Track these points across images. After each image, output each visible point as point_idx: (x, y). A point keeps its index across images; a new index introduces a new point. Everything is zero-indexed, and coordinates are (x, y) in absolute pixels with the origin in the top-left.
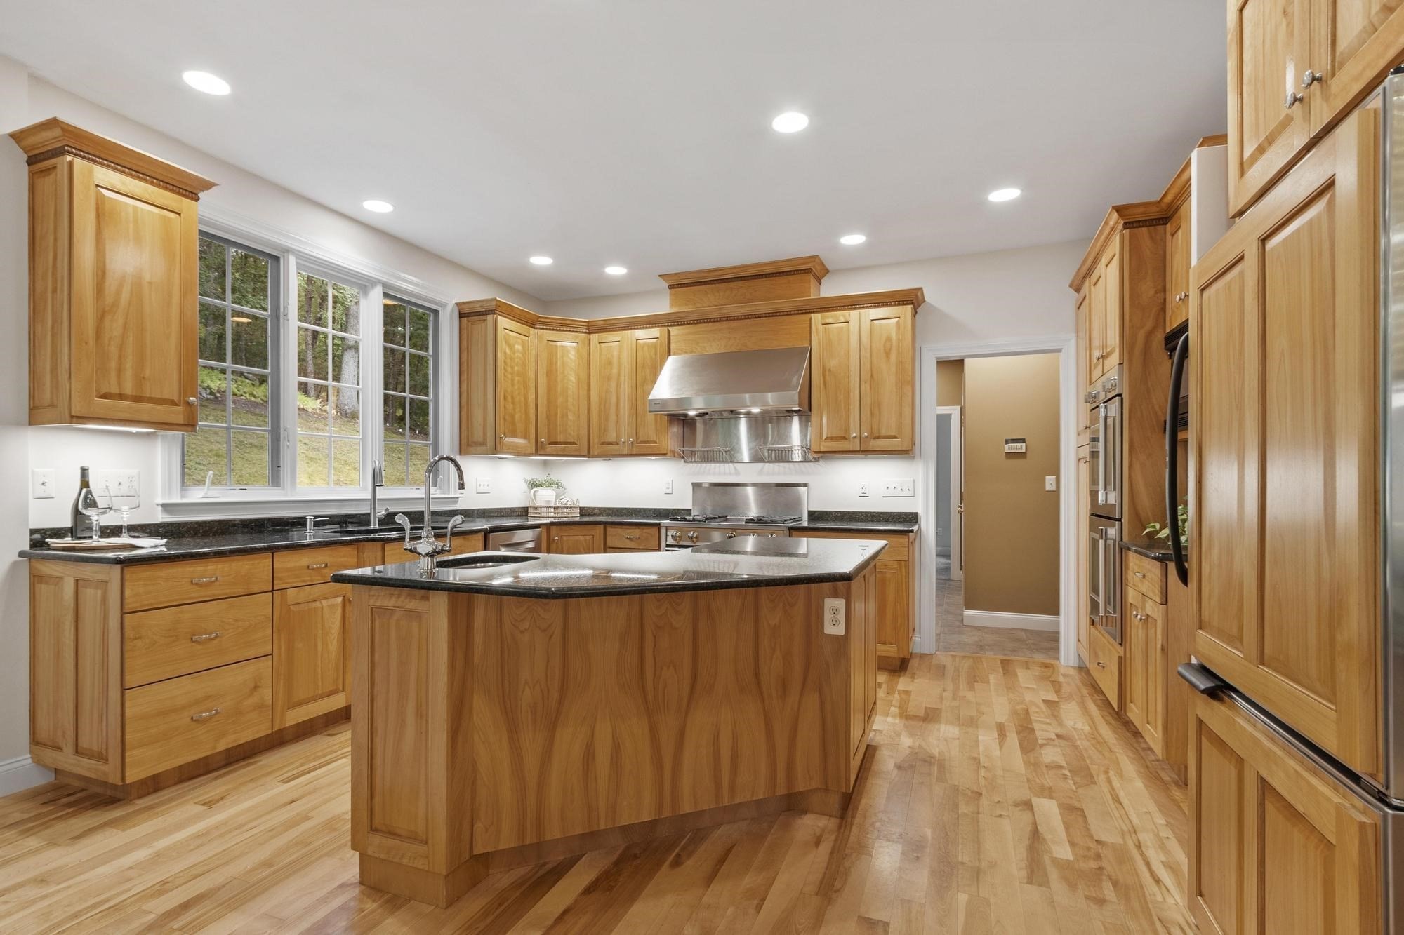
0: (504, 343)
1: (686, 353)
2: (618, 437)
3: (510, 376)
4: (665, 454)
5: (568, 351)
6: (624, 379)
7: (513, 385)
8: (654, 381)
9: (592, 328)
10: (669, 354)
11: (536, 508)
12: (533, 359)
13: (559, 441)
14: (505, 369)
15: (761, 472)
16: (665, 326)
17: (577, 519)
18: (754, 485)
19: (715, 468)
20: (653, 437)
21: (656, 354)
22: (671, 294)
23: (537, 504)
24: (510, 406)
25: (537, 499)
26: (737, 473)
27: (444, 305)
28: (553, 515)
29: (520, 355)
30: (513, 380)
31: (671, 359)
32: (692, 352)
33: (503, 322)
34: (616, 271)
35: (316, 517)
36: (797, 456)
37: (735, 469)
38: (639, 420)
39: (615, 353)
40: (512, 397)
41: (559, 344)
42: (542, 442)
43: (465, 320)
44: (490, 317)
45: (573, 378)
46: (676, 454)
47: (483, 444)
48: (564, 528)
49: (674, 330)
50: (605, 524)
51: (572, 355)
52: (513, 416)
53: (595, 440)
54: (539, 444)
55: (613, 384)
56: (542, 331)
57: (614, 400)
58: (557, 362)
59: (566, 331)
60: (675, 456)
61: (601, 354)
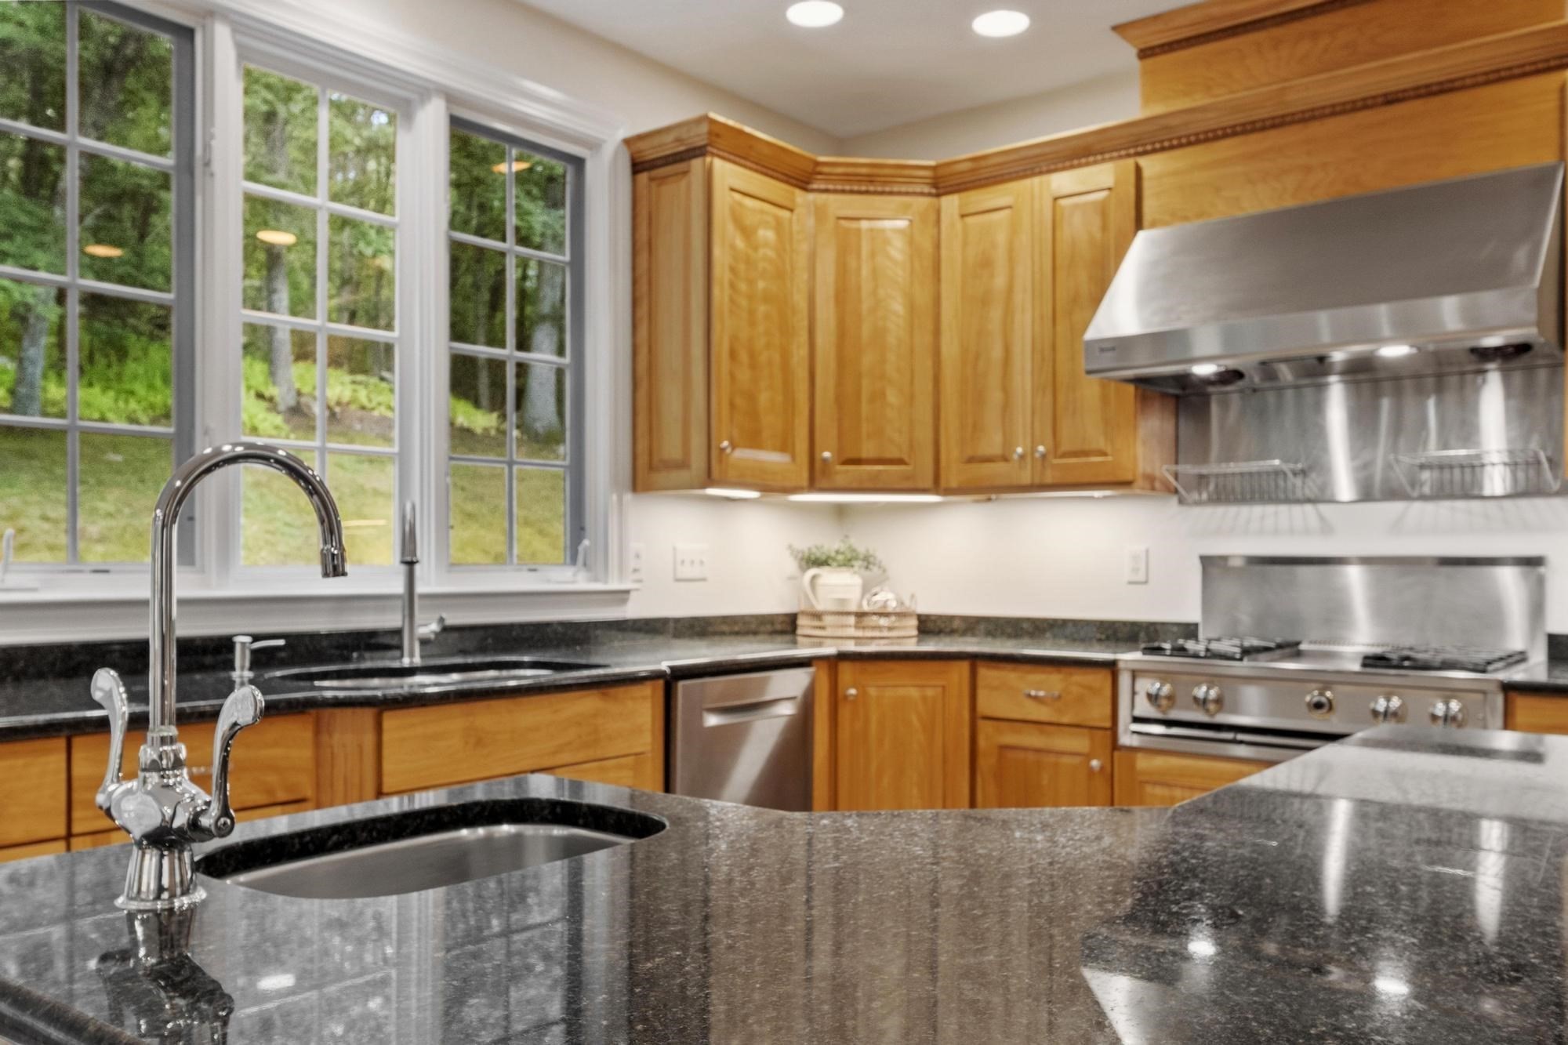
0: (730, 227)
1: (1186, 218)
2: (1008, 443)
3: (744, 302)
4: (1127, 484)
5: (887, 242)
6: (1023, 298)
7: (752, 323)
8: (1097, 299)
9: (943, 182)
10: (1139, 224)
11: (817, 616)
12: (802, 261)
13: (864, 455)
14: (732, 286)
15: (1397, 527)
16: (1128, 156)
17: (911, 646)
18: (1366, 561)
19: (1263, 518)
20: (1100, 443)
21: (1104, 228)
22: (1145, 73)
23: (820, 607)
24: (744, 375)
25: (820, 591)
26: (1326, 528)
27: (594, 145)
28: (852, 632)
29: (771, 253)
30: (752, 313)
31: (1142, 236)
32: (1200, 215)
33: (726, 173)
34: (1000, 25)
35: (256, 638)
36: (1496, 481)
37: (1322, 518)
38: (1061, 398)
39: (1001, 238)
40: (752, 355)
41: (864, 225)
42: (825, 461)
43: (643, 177)
44: (696, 164)
45: (898, 306)
46: (1157, 485)
47: (683, 464)
48: (871, 667)
49: (1151, 165)
50: (974, 658)
51: (897, 250)
52: (751, 397)
53: (951, 452)
54: (818, 465)
55: (996, 314)
56: (824, 196)
57: (997, 353)
58: (859, 269)
59: (882, 193)
60: (1156, 487)
61: (965, 243)
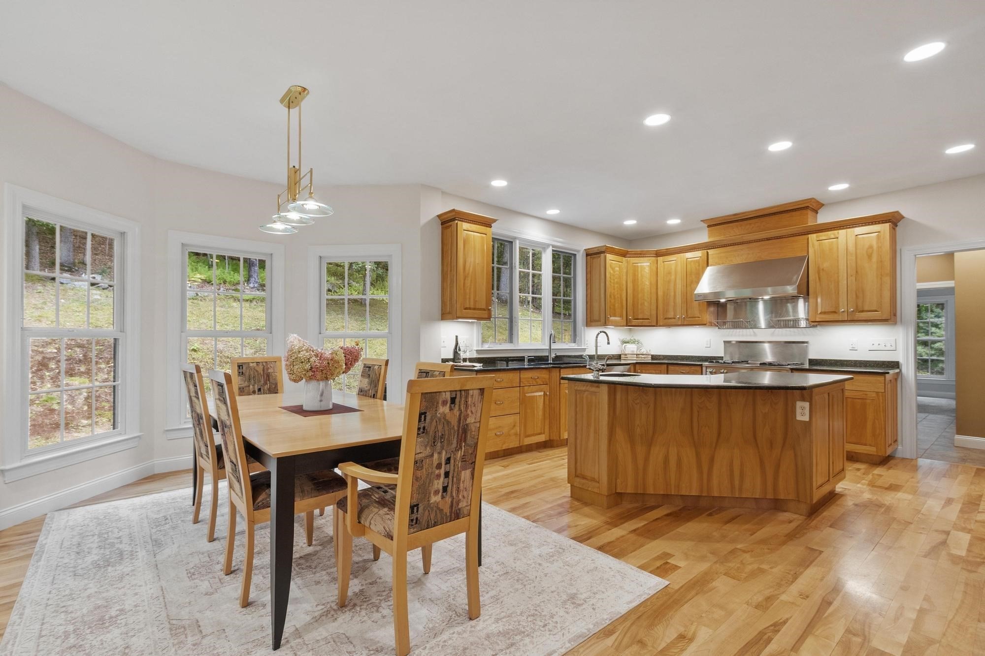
0: (610, 268)
1: (719, 264)
2: (675, 315)
3: (612, 285)
4: (705, 324)
5: (645, 268)
6: (679, 282)
7: (614, 289)
8: (698, 282)
9: (658, 254)
10: (708, 265)
11: (626, 355)
12: (624, 274)
13: (639, 318)
14: (610, 282)
15: (773, 334)
16: (705, 249)
17: (650, 361)
18: (769, 342)
19: (739, 332)
20: (697, 314)
21: (699, 266)
22: (709, 231)
23: (626, 353)
24: (613, 301)
25: (626, 349)
26: (755, 335)
27: (578, 251)
28: (635, 359)
29: (618, 273)
30: (614, 287)
31: (709, 269)
32: (722, 264)
33: (609, 257)
34: (673, 222)
35: (529, 357)
36: (803, 324)
37: (754, 332)
38: (688, 305)
39: (673, 267)
40: (614, 297)
41: (639, 264)
42: (630, 319)
43: (589, 257)
44: (602, 255)
45: (647, 283)
46: (713, 324)
47: (599, 321)
48: (643, 365)
49: (711, 252)
50: (668, 364)
51: (647, 270)
52: (614, 306)
53: (661, 317)
54: (628, 320)
55: (672, 285)
56: (629, 258)
57: (672, 294)
58: (638, 275)
59: (643, 257)
60: (711, 325)
61: (664, 268)
